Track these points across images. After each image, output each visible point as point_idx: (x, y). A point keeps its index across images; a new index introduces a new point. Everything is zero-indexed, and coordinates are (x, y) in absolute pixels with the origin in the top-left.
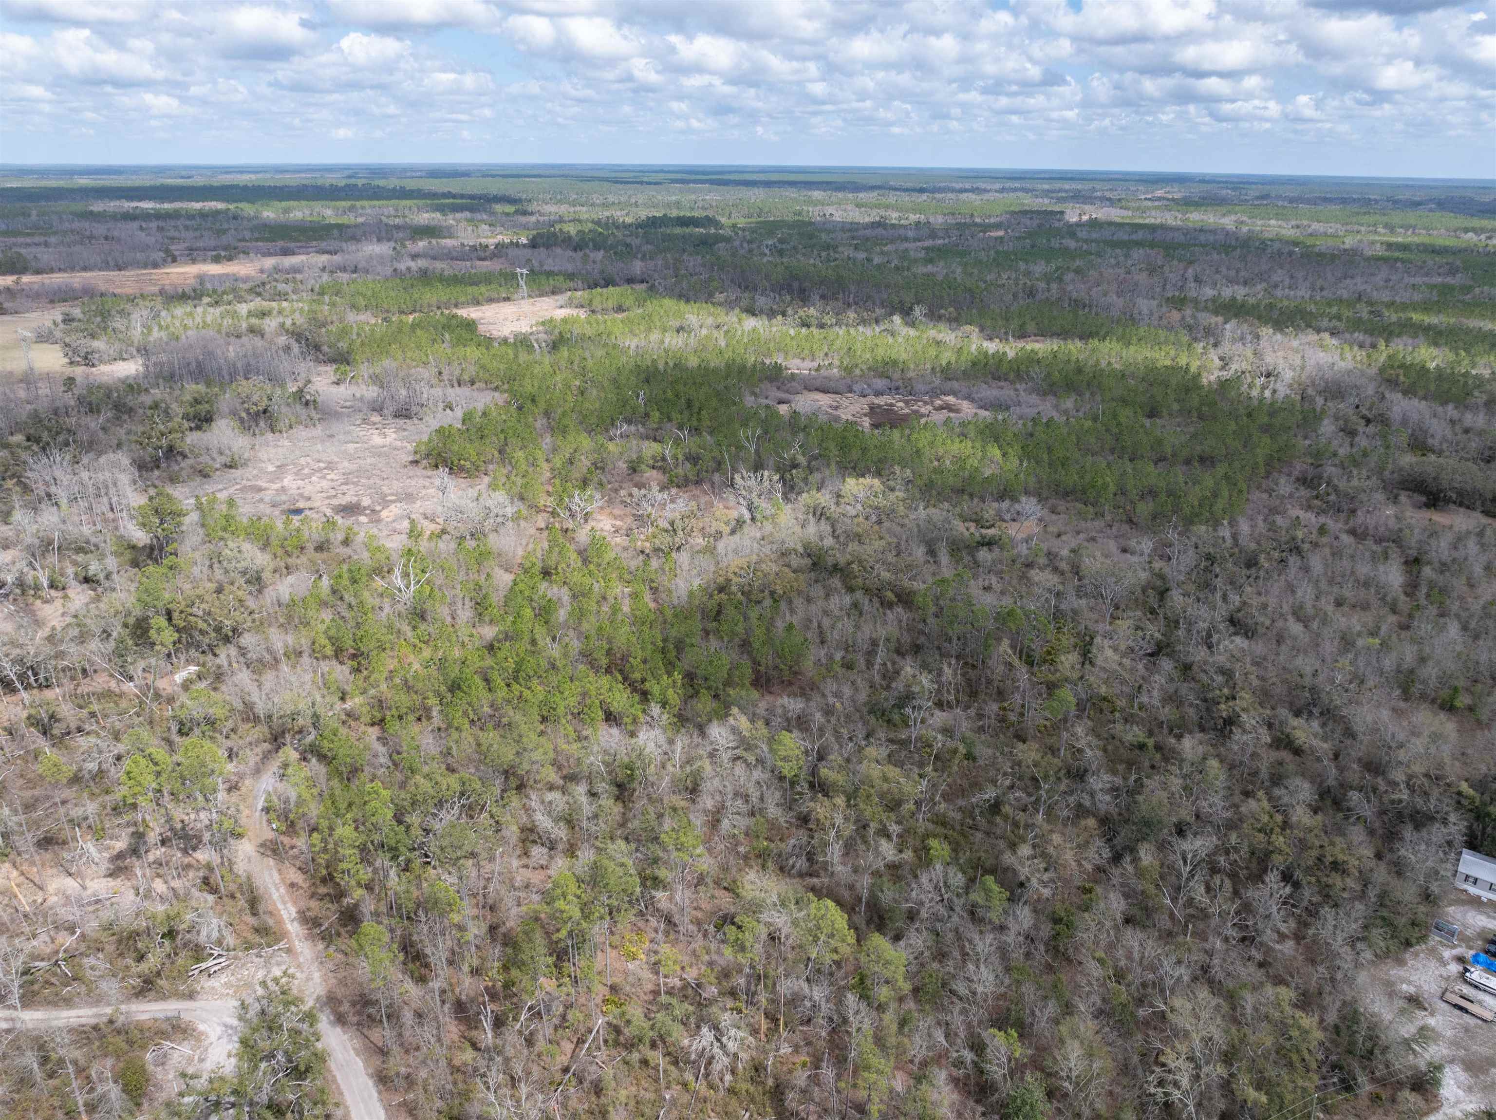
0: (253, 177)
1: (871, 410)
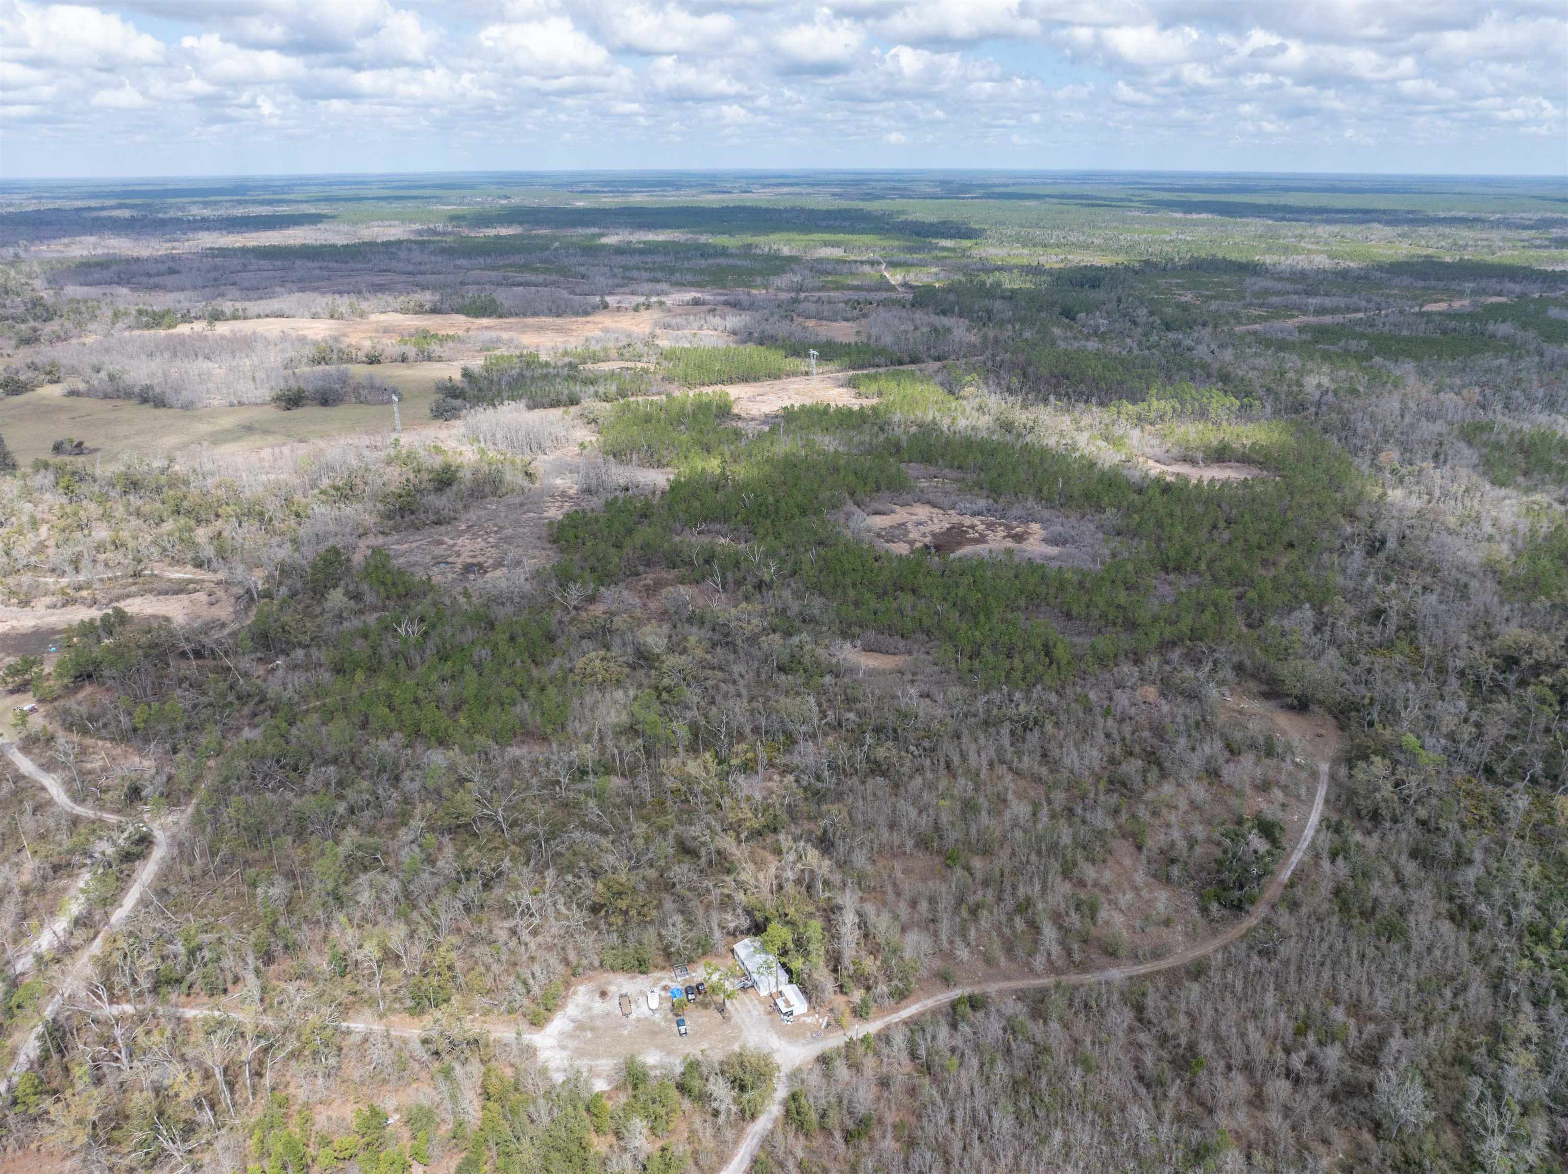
1: (949, 529)
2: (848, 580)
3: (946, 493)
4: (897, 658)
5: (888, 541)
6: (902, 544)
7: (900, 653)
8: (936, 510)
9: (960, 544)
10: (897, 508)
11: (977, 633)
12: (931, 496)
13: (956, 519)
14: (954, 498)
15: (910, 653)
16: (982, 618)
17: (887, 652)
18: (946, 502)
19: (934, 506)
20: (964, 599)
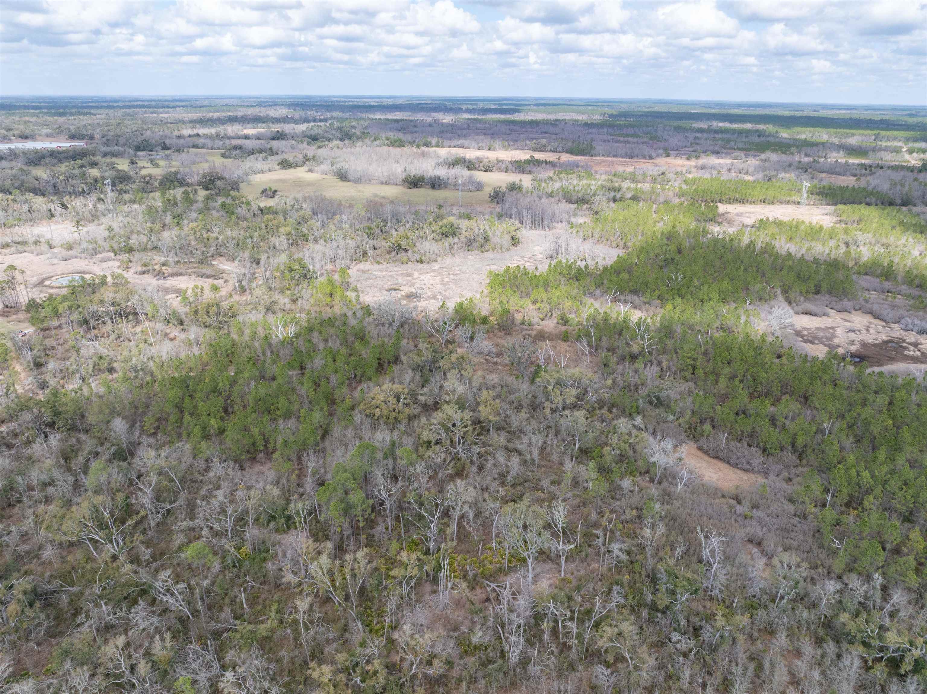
0: (838, 112)
1: (886, 342)
2: (727, 370)
3: (894, 307)
4: (746, 476)
5: (805, 341)
6: (821, 347)
7: (753, 471)
8: (877, 321)
9: (892, 359)
10: (832, 312)
11: (866, 474)
12: (876, 307)
13: (897, 331)
14: (902, 312)
15: (766, 474)
16: (882, 454)
17: (736, 466)
18: (892, 315)
19: (877, 317)
20: (867, 423)
